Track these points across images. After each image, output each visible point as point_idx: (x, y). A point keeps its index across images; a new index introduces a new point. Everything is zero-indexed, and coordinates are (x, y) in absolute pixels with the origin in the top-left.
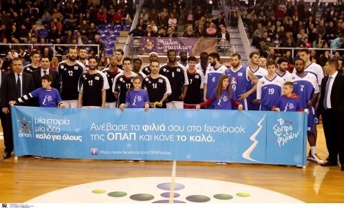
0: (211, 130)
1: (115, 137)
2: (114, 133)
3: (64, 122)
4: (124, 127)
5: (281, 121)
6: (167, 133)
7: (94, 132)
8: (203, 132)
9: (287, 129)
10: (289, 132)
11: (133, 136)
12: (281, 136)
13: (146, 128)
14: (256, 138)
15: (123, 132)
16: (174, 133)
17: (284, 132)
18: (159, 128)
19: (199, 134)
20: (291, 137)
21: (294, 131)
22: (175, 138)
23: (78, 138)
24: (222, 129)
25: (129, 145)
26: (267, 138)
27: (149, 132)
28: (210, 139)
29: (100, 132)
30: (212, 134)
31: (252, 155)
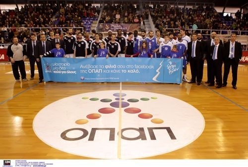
0: (138, 67)
1: (92, 71)
2: (92, 69)
3: (67, 64)
4: (96, 67)
5: (171, 63)
6: (117, 69)
7: (82, 69)
8: (134, 68)
9: (173, 66)
10: (174, 68)
11: (100, 71)
12: (171, 70)
13: (107, 67)
14: (159, 71)
15: (96, 69)
16: (120, 69)
17: (172, 68)
18: (113, 67)
19: (132, 69)
20: (175, 70)
21: (177, 67)
22: (121, 71)
23: (74, 72)
24: (143, 67)
25: (99, 75)
26: (164, 70)
27: (108, 69)
28: (137, 71)
29: (85, 69)
30: (138, 69)
31: (157, 79)
